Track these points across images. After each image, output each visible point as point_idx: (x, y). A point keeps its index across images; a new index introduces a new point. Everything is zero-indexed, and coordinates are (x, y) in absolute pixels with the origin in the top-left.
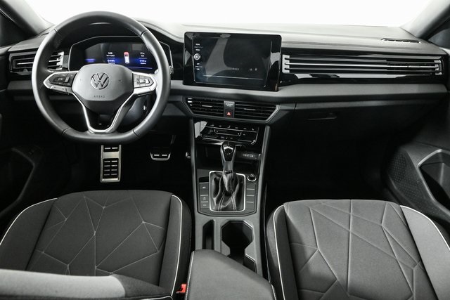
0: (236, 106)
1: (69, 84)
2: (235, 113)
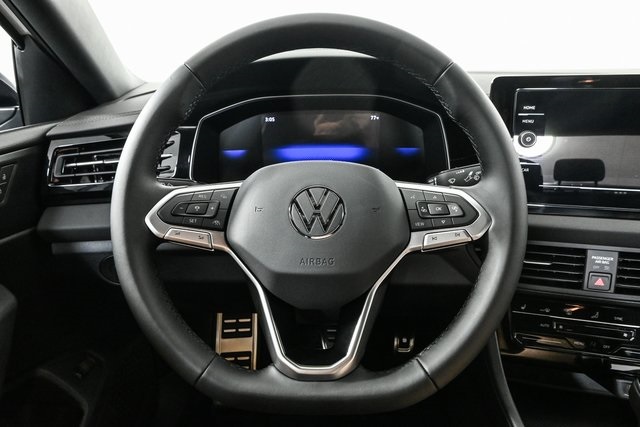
0: (620, 264)
1: (216, 222)
2: (619, 280)
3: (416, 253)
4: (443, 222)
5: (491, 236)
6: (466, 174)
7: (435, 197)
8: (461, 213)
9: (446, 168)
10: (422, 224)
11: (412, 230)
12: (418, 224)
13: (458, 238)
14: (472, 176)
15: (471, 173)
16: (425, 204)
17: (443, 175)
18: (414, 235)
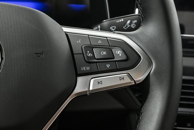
3: (82, 96)
4: (108, 66)
5: (152, 79)
6: (125, 22)
7: (100, 42)
8: (124, 57)
9: (106, 18)
10: (88, 68)
11: (78, 75)
12: (84, 69)
13: (122, 82)
14: (130, 24)
15: (129, 22)
16: (91, 48)
17: (105, 23)
18: (80, 80)
